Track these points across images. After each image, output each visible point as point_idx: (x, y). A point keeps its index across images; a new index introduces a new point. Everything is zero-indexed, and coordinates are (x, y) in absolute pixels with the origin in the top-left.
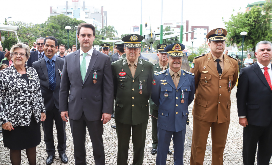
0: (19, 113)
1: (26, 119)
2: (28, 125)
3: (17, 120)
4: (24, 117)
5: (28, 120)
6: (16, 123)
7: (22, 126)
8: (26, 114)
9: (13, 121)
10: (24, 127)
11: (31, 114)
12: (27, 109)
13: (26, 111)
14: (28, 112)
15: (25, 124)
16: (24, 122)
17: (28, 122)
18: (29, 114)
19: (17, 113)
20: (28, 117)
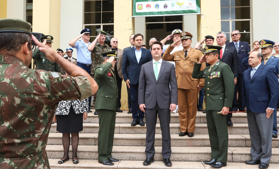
0: (63, 105)
1: (66, 110)
2: (68, 114)
3: (61, 110)
4: (65, 108)
5: (68, 111)
6: (60, 112)
7: (64, 114)
8: (67, 106)
9: (59, 110)
10: (65, 115)
11: (70, 106)
12: (67, 102)
13: (67, 104)
14: (68, 104)
15: (66, 113)
16: (65, 112)
17: (68, 112)
18: (68, 106)
19: (61, 105)
20: (68, 108)
